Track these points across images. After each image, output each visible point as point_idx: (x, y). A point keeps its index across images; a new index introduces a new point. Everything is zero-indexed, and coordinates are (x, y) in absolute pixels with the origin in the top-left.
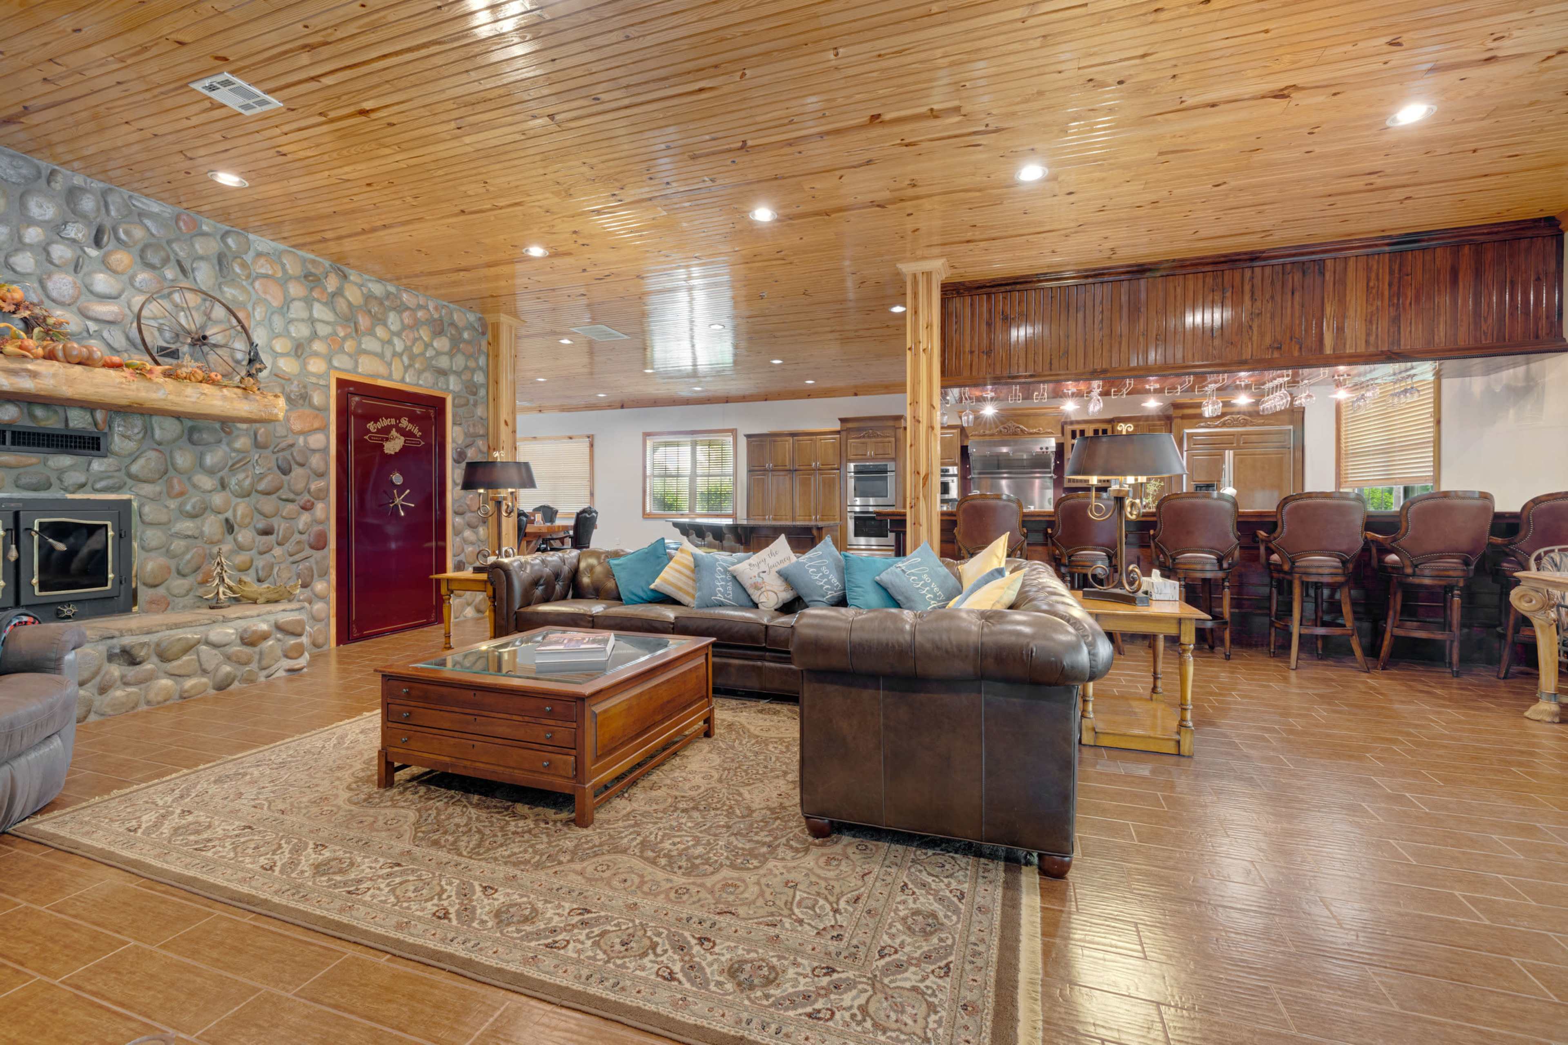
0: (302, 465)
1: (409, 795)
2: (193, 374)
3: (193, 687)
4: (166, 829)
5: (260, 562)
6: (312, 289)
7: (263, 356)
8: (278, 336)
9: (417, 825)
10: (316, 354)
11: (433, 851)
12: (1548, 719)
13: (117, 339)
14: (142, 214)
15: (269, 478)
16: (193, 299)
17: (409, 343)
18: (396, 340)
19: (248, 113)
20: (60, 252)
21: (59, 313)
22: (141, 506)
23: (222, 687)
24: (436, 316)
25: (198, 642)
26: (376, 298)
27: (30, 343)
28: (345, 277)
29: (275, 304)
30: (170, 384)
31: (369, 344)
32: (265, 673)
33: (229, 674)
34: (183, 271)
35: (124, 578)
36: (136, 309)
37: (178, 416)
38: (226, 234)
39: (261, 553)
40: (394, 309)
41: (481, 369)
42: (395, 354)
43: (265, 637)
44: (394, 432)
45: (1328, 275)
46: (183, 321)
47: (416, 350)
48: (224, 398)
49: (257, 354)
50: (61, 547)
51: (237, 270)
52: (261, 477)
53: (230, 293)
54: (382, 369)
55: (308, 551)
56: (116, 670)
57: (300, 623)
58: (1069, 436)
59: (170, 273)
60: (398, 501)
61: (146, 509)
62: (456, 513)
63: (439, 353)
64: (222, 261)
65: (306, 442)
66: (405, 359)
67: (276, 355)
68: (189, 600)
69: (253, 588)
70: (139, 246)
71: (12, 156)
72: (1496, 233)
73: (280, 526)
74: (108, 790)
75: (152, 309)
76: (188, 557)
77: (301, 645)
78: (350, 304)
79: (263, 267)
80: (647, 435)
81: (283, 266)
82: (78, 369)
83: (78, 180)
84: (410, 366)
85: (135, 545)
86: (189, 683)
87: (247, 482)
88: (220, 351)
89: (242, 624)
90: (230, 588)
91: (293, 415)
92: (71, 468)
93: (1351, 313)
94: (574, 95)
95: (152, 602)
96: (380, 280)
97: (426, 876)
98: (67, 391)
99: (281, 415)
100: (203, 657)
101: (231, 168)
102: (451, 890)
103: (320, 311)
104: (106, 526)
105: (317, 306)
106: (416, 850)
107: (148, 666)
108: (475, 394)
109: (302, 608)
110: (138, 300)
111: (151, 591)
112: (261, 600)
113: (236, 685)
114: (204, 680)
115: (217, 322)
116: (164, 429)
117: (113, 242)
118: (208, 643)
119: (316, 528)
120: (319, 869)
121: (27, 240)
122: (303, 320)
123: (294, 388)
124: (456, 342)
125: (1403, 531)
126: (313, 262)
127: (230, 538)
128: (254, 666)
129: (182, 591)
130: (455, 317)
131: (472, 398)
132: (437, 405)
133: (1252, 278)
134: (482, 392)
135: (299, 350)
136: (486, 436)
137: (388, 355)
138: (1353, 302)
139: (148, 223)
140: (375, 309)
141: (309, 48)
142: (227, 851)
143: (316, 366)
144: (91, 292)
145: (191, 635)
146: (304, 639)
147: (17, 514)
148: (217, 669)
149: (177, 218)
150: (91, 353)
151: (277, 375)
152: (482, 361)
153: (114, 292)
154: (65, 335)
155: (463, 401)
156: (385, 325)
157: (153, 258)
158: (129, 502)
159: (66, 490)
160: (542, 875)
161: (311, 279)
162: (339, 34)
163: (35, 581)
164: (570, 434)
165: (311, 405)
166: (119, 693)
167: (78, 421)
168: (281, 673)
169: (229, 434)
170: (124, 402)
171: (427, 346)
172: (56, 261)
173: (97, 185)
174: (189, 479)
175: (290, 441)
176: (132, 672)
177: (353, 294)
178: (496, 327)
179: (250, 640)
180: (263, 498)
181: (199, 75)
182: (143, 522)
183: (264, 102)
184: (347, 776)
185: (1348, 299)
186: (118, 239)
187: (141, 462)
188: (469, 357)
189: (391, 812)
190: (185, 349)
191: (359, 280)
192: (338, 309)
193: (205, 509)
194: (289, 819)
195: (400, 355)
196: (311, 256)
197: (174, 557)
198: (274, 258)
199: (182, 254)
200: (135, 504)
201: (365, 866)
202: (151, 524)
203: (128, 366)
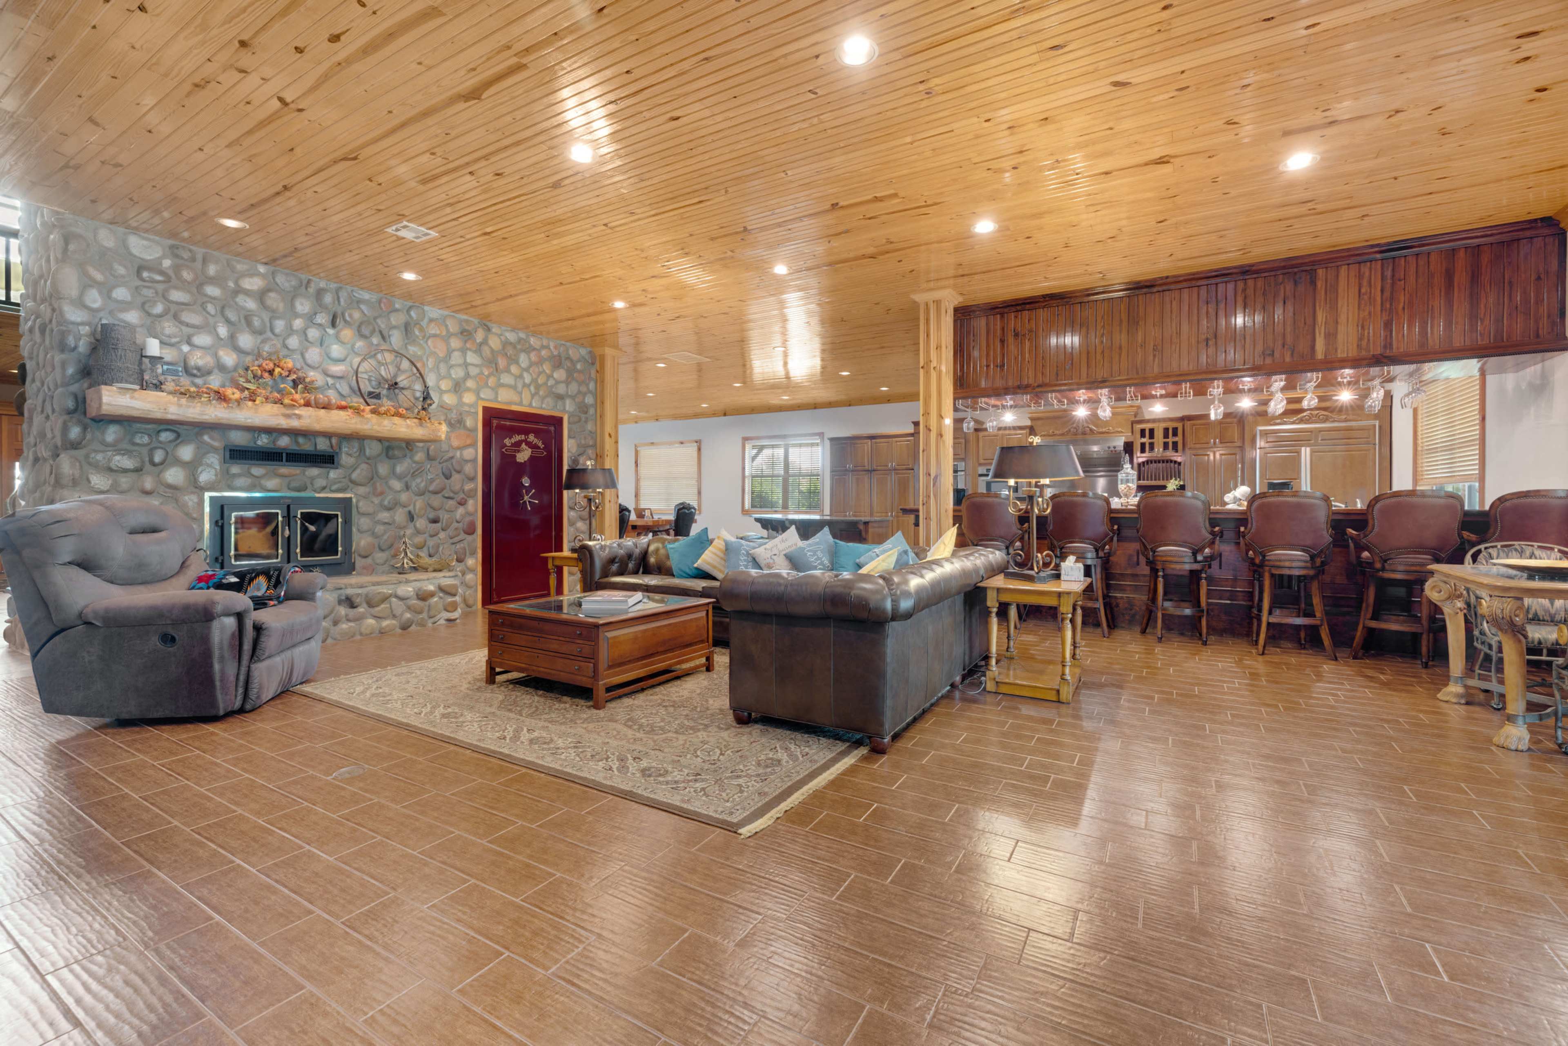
0: (459, 472)
1: (502, 688)
2: (388, 410)
3: (388, 626)
4: (368, 694)
5: (431, 543)
6: (466, 342)
7: (433, 394)
8: (444, 378)
9: (502, 702)
10: (468, 390)
11: (507, 714)
12: (1454, 700)
13: (344, 388)
14: (359, 302)
15: (438, 481)
16: (389, 357)
17: (535, 376)
18: (525, 375)
19: (418, 241)
20: (313, 333)
21: (312, 374)
22: (358, 502)
23: (405, 627)
24: (556, 353)
25: (391, 595)
26: (511, 343)
27: (297, 397)
28: (489, 330)
29: (441, 355)
30: (374, 418)
31: (506, 379)
32: (432, 620)
33: (409, 619)
34: (383, 338)
35: (348, 552)
36: (355, 367)
37: (380, 440)
38: (411, 308)
39: (432, 536)
40: (524, 351)
41: (590, 392)
42: (525, 385)
43: (432, 595)
44: (524, 446)
45: (1320, 284)
46: (383, 373)
47: (540, 381)
48: (408, 426)
49: (428, 393)
50: (312, 528)
51: (417, 332)
52: (432, 481)
53: (412, 349)
54: (515, 398)
55: (462, 536)
56: (343, 611)
57: (455, 587)
58: (1139, 435)
59: (375, 340)
60: (526, 498)
61: (361, 504)
62: (571, 508)
63: (557, 382)
64: (407, 328)
65: (461, 455)
66: (532, 388)
67: (442, 392)
68: (386, 568)
69: (426, 560)
70: (357, 324)
71: (287, 274)
72: (1491, 235)
73: (444, 516)
74: (338, 676)
75: (365, 366)
76: (385, 537)
77: (455, 603)
78: (492, 351)
79: (433, 330)
80: (745, 439)
81: (446, 326)
82: (323, 411)
83: (322, 284)
84: (536, 393)
85: (354, 529)
86: (385, 623)
87: (423, 485)
88: (405, 392)
89: (418, 585)
90: (411, 560)
91: (453, 435)
92: (318, 476)
93: (1342, 318)
94: (616, 212)
95: (364, 568)
96: (513, 330)
97: (499, 722)
98: (317, 427)
99: (443, 437)
100: (394, 606)
101: (411, 269)
102: (511, 729)
103: (471, 358)
104: (337, 516)
105: (469, 353)
106: (498, 713)
107: (361, 610)
108: (586, 413)
109: (456, 576)
110: (357, 360)
111: (364, 560)
112: (431, 569)
113: (413, 627)
114: (394, 622)
115: (404, 372)
116: (373, 448)
117: (342, 323)
118: (397, 597)
119: (468, 519)
120: (444, 716)
121: (295, 328)
122: (460, 365)
123: (453, 416)
124: (570, 372)
125: (1369, 528)
126: (467, 321)
127: (411, 525)
128: (424, 615)
129: (381, 561)
130: (570, 352)
131: (583, 416)
132: (557, 422)
133: (1244, 290)
134: (592, 411)
135: (458, 387)
136: (594, 446)
137: (520, 386)
138: (1345, 309)
139: (363, 307)
140: (510, 351)
141: (451, 205)
142: (398, 705)
143: (468, 398)
144: (329, 358)
145: (386, 590)
146: (457, 599)
147: (288, 507)
148: (402, 615)
149: (380, 302)
150: (330, 400)
151: (442, 406)
152: (592, 386)
153: (342, 356)
154: (316, 389)
155: (576, 419)
156: (517, 363)
157: (366, 331)
158: (351, 498)
159: (315, 491)
160: (563, 727)
161: (466, 334)
162: (467, 196)
163: (298, 550)
164: (681, 439)
165: (465, 427)
166: (344, 626)
167: (322, 445)
168: (442, 622)
169: (411, 450)
170: (349, 432)
171: (549, 377)
172: (311, 339)
173: (333, 286)
174: (387, 483)
175: (450, 455)
176: (352, 613)
177: (495, 343)
178: (602, 358)
179: (423, 597)
180: (433, 497)
181: (390, 224)
182: (358, 512)
183: (427, 234)
184: (470, 678)
185: (1339, 305)
186: (345, 321)
187: (358, 471)
188: (580, 384)
189: (489, 695)
190: (384, 392)
191: (499, 332)
192: (484, 354)
193: (396, 504)
194: (432, 694)
195: (529, 386)
196: (465, 317)
197: (377, 537)
198: (441, 322)
199: (383, 326)
200: (354, 500)
201: (469, 716)
202: (363, 514)
203: (350, 407)
